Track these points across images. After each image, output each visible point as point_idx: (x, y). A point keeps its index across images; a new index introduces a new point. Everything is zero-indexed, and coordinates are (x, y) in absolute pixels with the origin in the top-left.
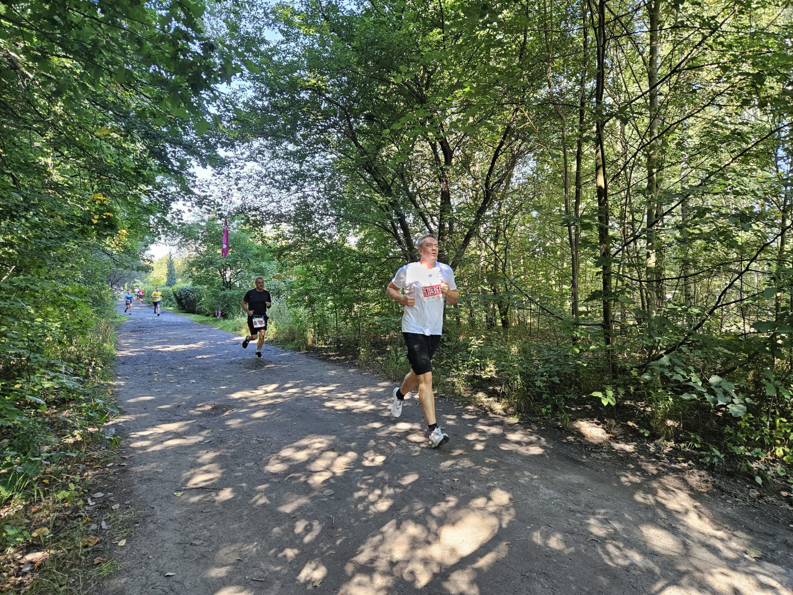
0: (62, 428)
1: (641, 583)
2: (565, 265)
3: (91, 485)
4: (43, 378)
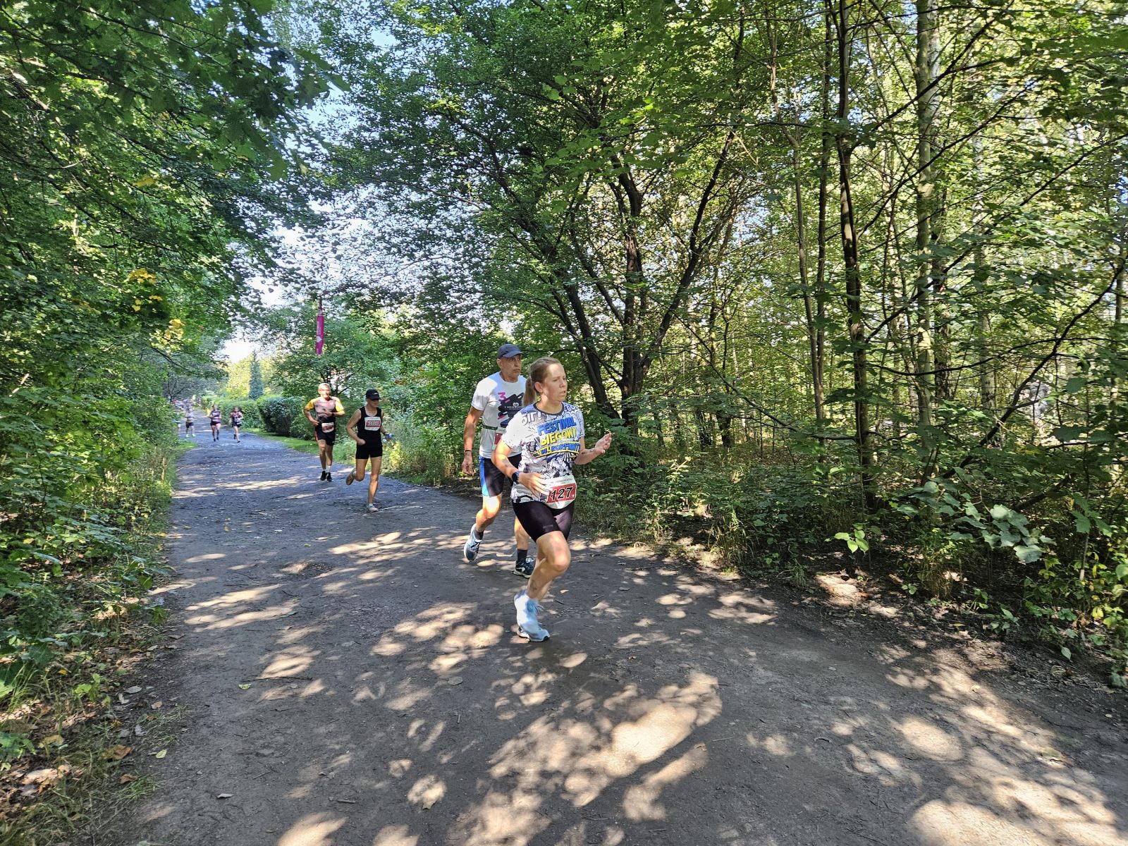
1: (884, 797)
3: (124, 677)
4: (65, 529)
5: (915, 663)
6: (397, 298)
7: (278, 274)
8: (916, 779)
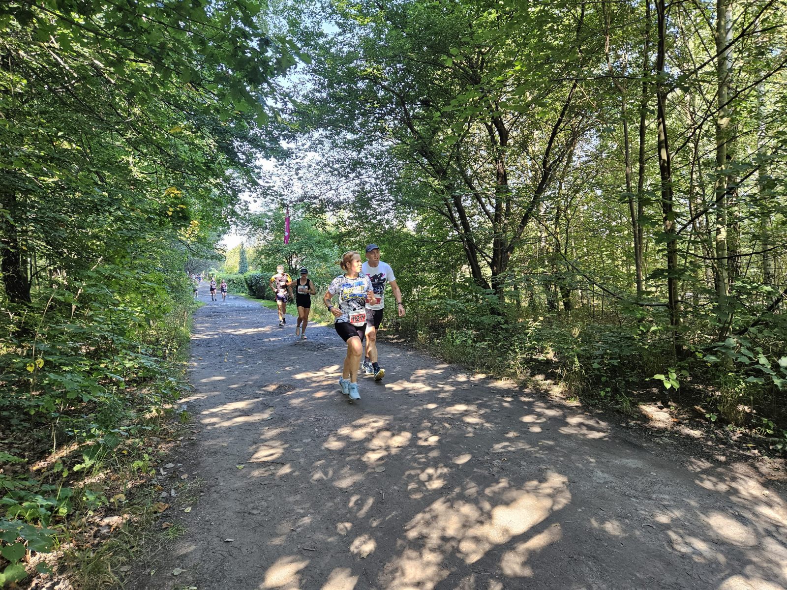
0: (141, 404)
3: (163, 457)
4: (126, 358)
5: (717, 472)
6: (338, 206)
7: (259, 190)
8: (721, 558)
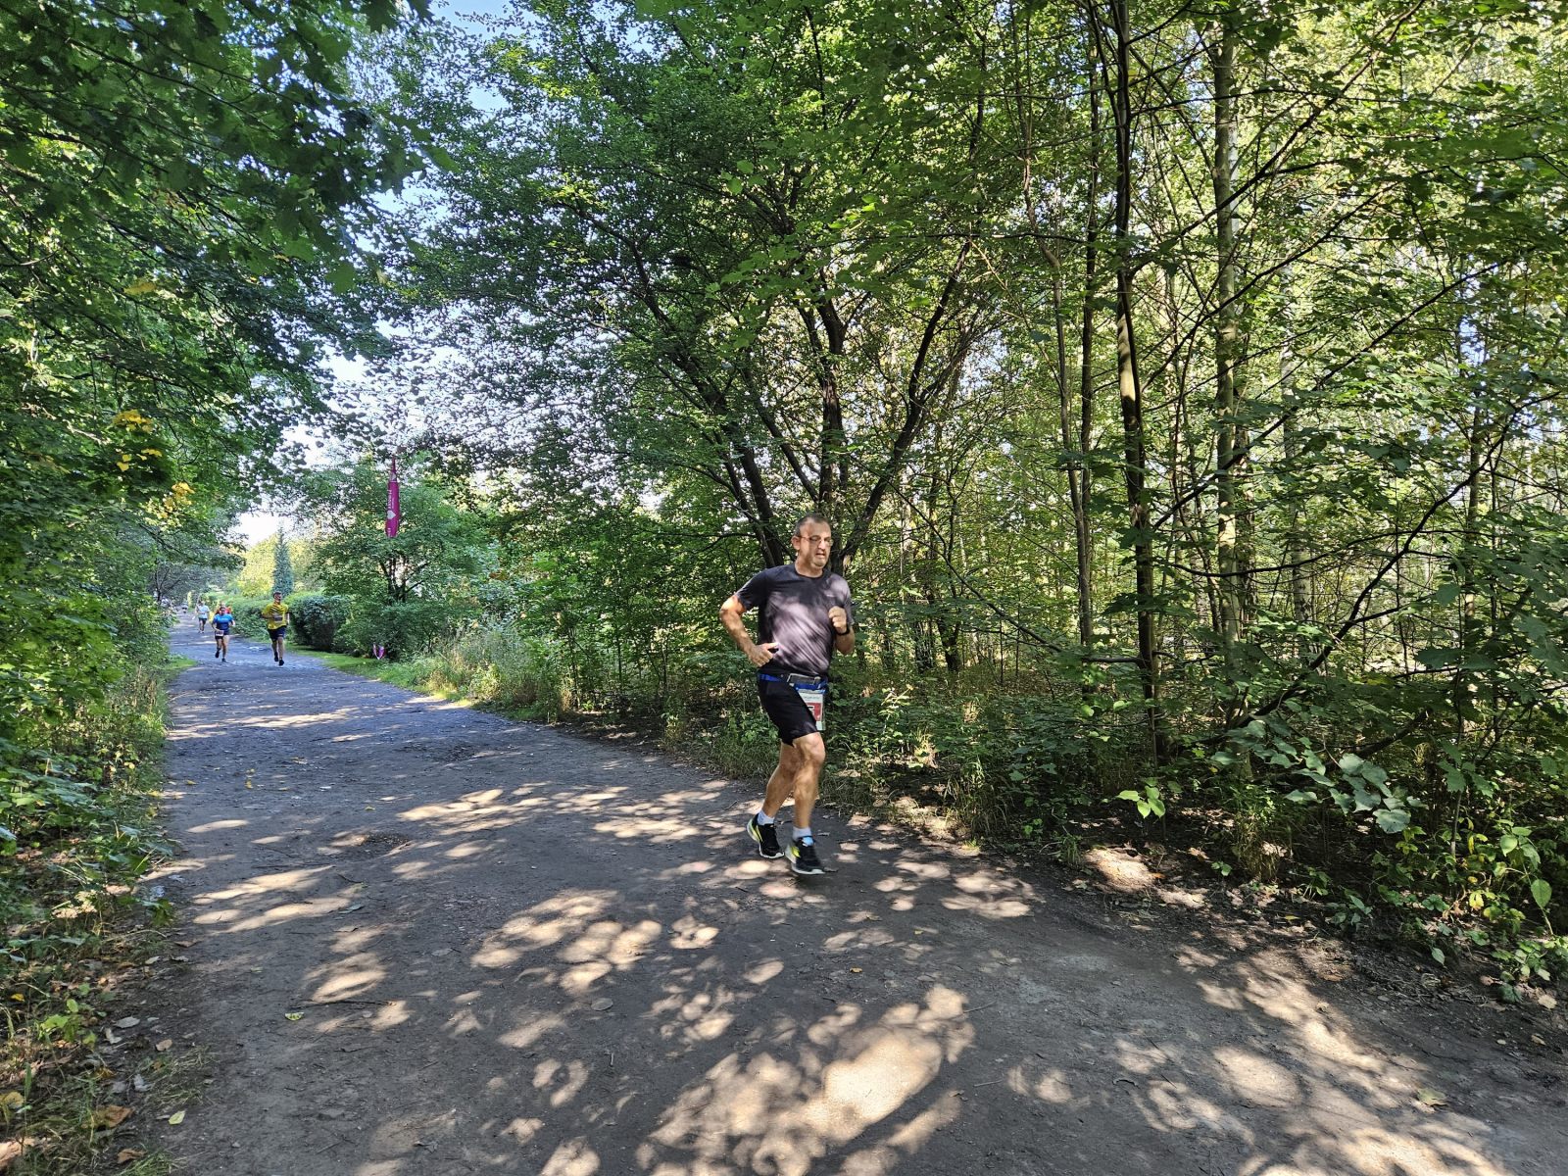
0: (54, 888)
1: (1217, 1161)
2: (1067, 547)
3: (112, 1003)
4: (15, 785)
6: (502, 459)
7: (330, 422)
8: (1247, 1133)
